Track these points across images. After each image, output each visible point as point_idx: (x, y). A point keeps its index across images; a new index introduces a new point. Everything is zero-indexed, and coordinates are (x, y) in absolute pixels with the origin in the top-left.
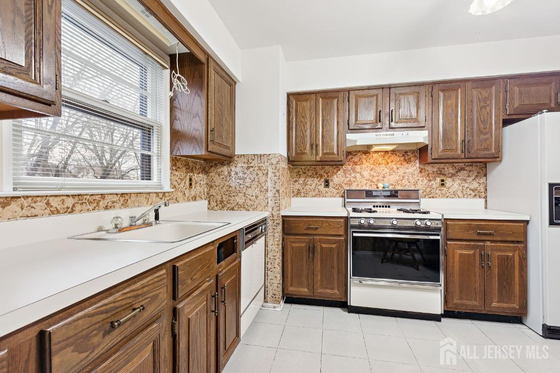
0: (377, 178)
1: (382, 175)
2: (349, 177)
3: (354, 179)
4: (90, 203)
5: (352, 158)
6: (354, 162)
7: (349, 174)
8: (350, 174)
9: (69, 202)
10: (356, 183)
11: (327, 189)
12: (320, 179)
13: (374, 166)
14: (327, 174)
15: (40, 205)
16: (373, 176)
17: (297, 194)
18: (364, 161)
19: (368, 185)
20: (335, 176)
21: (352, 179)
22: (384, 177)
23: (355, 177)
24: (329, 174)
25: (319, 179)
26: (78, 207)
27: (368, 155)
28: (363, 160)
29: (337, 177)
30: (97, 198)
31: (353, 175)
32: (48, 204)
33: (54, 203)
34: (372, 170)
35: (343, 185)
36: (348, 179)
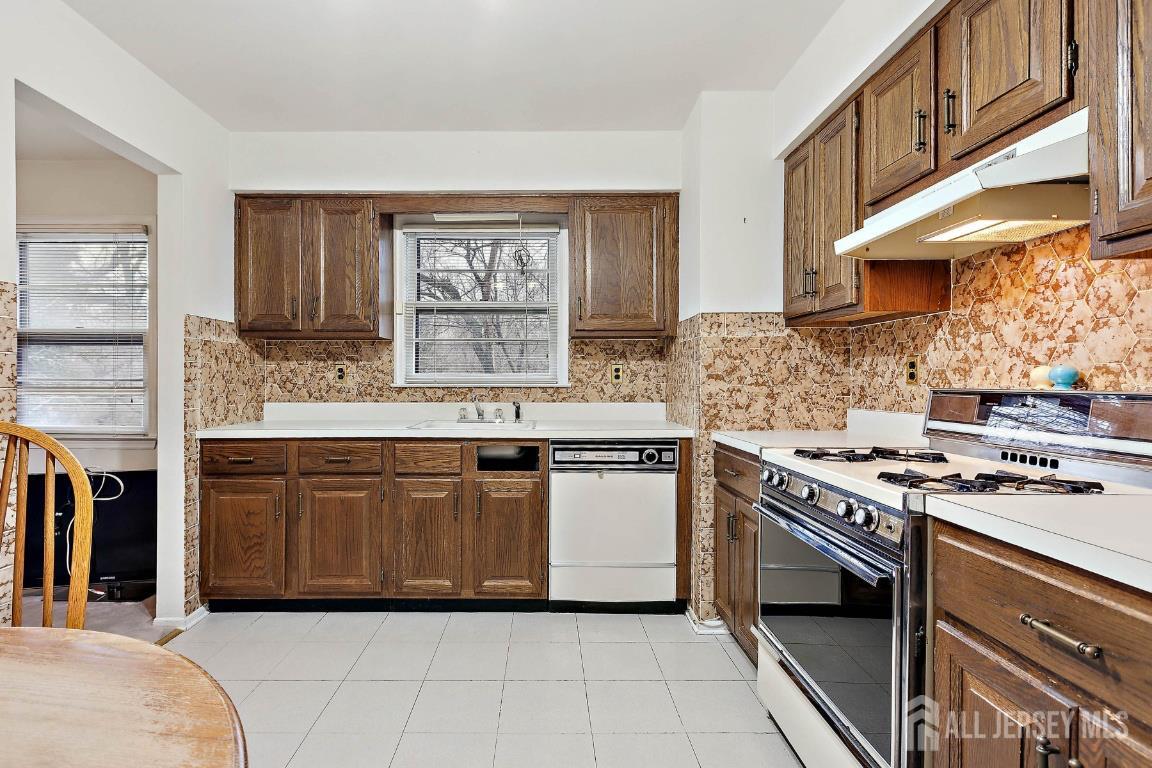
0: (1048, 344)
1: (1064, 333)
2: (964, 345)
3: (977, 355)
4: (458, 395)
5: (972, 281)
6: (977, 291)
7: (963, 337)
8: (967, 337)
9: (440, 393)
10: (981, 369)
11: (914, 388)
12: (900, 359)
13: (1038, 299)
14: (914, 339)
15: (419, 395)
16: (1035, 339)
17: (860, 401)
18: (1006, 282)
19: (1017, 373)
20: (931, 347)
21: (974, 354)
22: (1071, 339)
23: (979, 347)
24: (918, 341)
25: (897, 357)
26: (447, 398)
27: (1017, 258)
28: (1002, 281)
29: (935, 349)
30: (464, 390)
31: (973, 339)
32: (424, 393)
33: (429, 393)
34: (1029, 314)
35: (949, 374)
36: (960, 354)
